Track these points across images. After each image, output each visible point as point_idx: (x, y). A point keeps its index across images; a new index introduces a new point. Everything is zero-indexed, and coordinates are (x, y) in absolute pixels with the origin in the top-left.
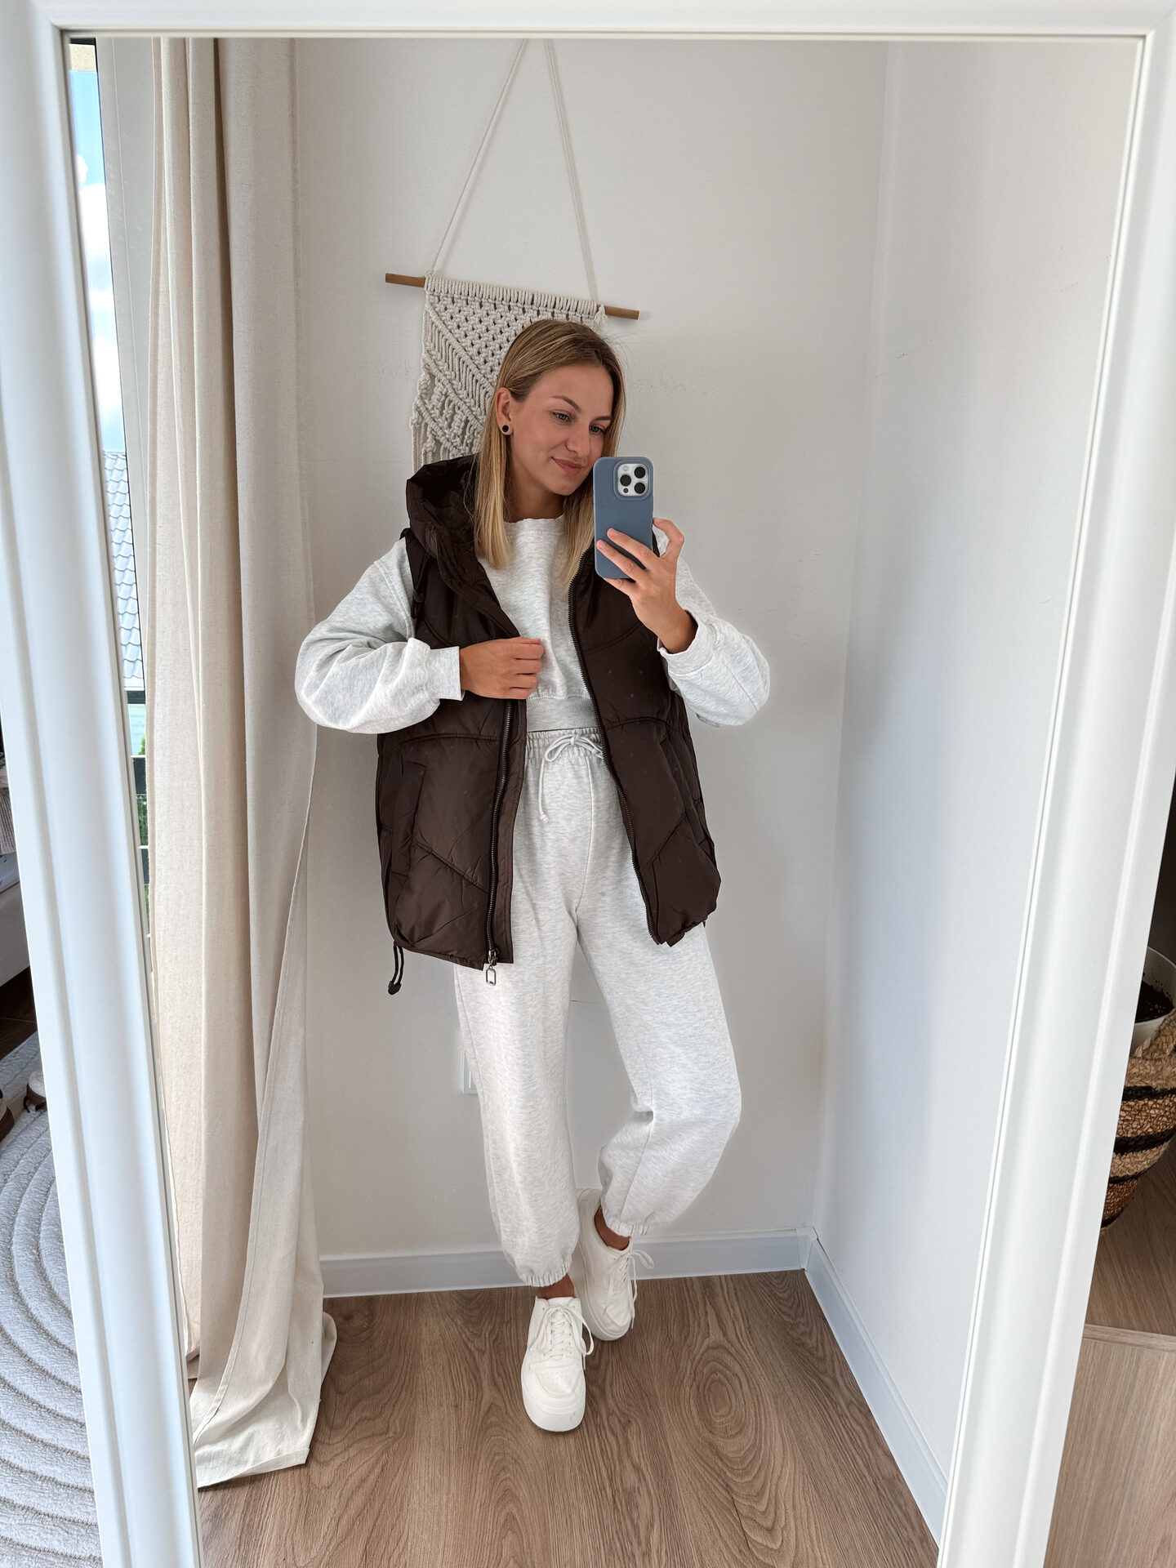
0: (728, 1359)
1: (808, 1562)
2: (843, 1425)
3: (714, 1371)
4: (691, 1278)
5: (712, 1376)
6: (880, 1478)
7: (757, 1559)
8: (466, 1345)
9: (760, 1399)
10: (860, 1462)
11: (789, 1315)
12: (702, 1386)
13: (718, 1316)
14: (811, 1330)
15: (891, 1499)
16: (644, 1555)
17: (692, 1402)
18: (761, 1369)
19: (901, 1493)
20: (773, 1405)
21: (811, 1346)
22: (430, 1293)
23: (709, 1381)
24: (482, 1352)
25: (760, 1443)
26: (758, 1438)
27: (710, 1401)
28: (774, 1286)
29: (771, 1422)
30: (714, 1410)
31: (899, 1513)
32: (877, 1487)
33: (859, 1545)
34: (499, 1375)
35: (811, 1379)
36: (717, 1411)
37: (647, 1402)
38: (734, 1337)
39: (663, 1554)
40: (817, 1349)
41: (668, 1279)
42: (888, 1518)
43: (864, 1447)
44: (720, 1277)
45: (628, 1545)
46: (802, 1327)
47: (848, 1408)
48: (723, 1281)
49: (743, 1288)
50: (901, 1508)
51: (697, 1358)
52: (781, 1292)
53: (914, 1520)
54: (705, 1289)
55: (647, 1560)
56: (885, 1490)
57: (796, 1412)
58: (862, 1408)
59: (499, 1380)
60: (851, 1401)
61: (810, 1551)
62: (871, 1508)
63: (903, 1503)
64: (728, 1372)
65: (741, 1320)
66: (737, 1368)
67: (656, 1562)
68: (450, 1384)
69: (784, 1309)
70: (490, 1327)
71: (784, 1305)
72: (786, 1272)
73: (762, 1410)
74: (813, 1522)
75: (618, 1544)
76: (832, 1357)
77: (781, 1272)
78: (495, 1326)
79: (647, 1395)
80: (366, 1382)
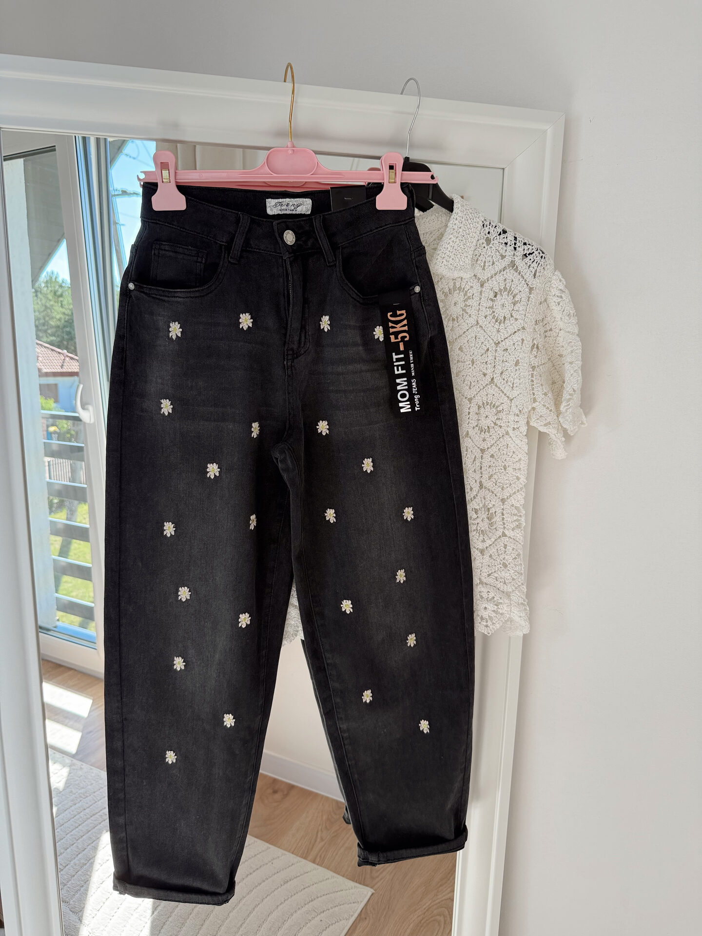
3: (440, 915)
12: (425, 919)
17: (412, 925)
23: (434, 918)
27: (422, 931)
37: (385, 913)
51: (437, 902)
79: (389, 908)
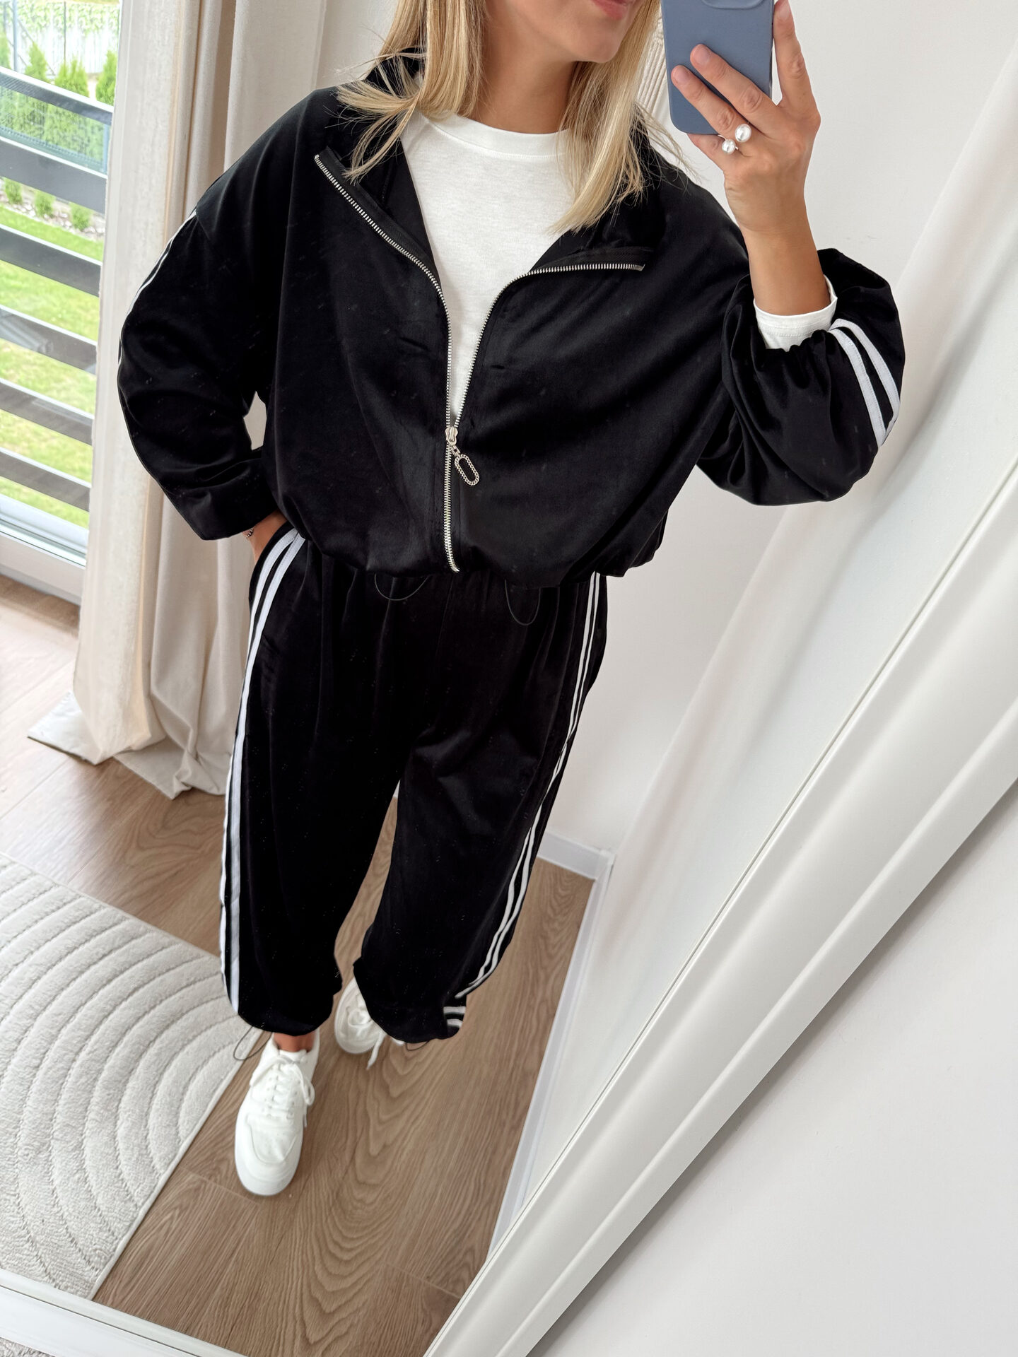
6: (521, 1068)
11: (554, 910)
14: (561, 931)
15: (515, 1087)
19: (527, 1085)
21: (552, 942)
28: (560, 879)
31: (513, 1100)
32: (512, 1074)
33: (463, 1105)
35: (530, 967)
40: (554, 947)
42: (501, 1099)
46: (556, 925)
47: (540, 1004)
50: (517, 1095)
52: (563, 890)
53: (519, 1112)
56: (515, 1080)
58: (550, 1010)
62: (495, 1084)
69: (554, 902)
71: (557, 900)
72: (579, 875)
76: (561, 958)
77: (576, 874)
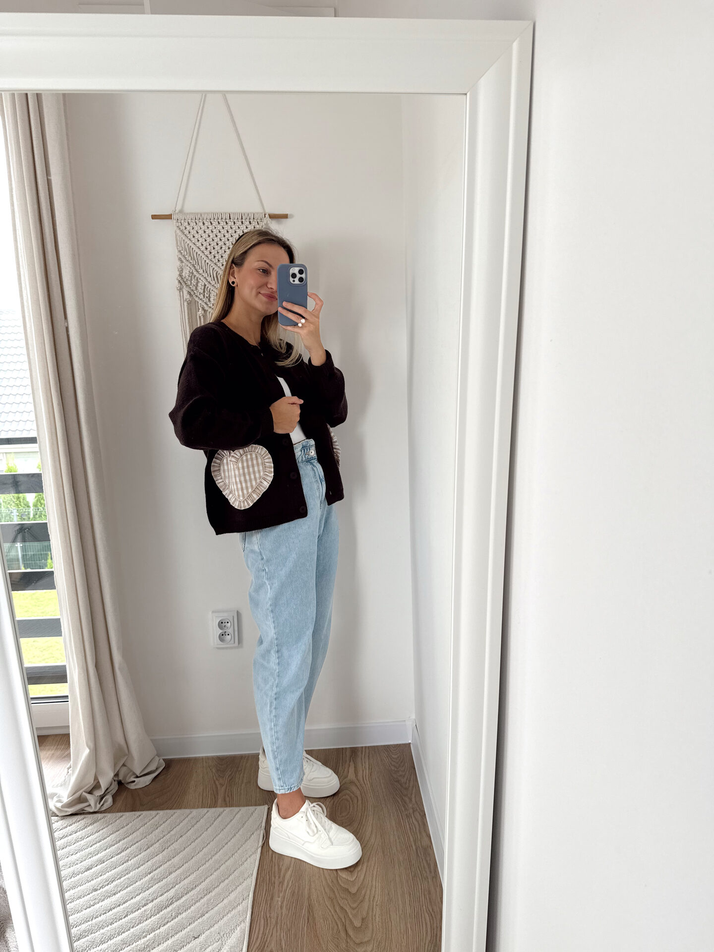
0: (354, 788)
1: (367, 887)
2: (408, 821)
4: (346, 748)
5: (344, 797)
6: (421, 847)
7: (340, 885)
8: (215, 782)
9: (366, 808)
10: (412, 839)
11: (395, 767)
13: (355, 768)
14: (405, 774)
15: (423, 858)
16: (280, 883)
18: (371, 793)
19: (429, 855)
20: (372, 811)
21: (403, 782)
22: (202, 758)
24: (222, 785)
25: (359, 829)
26: (359, 827)
28: (391, 751)
29: (368, 820)
30: (339, 814)
31: (425, 865)
32: (417, 852)
33: (398, 879)
34: (228, 796)
35: (397, 798)
36: (340, 814)
38: (361, 777)
39: (290, 883)
40: (406, 783)
41: (333, 749)
42: (418, 867)
43: (416, 833)
44: (362, 747)
45: (273, 878)
46: (401, 773)
47: (414, 813)
48: (364, 749)
49: (373, 752)
50: (427, 861)
52: (394, 755)
53: (432, 868)
54: (352, 753)
55: (281, 885)
56: (421, 854)
57: (384, 815)
58: (422, 814)
59: (227, 799)
60: (416, 810)
61: (370, 882)
62: (410, 862)
63: (428, 859)
64: (352, 795)
65: (368, 768)
66: (358, 793)
67: (286, 885)
68: (201, 800)
70: (230, 773)
71: (394, 762)
72: (400, 744)
73: (366, 812)
74: (376, 870)
75: (268, 877)
76: (413, 787)
77: (397, 745)
78: (232, 774)
80: (158, 799)
